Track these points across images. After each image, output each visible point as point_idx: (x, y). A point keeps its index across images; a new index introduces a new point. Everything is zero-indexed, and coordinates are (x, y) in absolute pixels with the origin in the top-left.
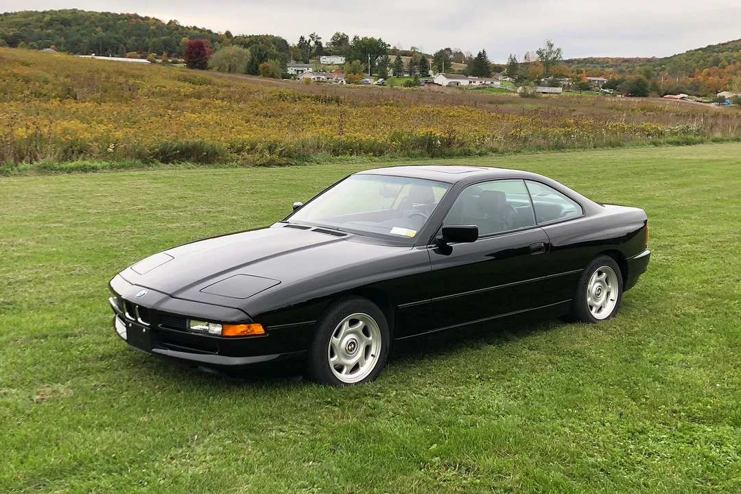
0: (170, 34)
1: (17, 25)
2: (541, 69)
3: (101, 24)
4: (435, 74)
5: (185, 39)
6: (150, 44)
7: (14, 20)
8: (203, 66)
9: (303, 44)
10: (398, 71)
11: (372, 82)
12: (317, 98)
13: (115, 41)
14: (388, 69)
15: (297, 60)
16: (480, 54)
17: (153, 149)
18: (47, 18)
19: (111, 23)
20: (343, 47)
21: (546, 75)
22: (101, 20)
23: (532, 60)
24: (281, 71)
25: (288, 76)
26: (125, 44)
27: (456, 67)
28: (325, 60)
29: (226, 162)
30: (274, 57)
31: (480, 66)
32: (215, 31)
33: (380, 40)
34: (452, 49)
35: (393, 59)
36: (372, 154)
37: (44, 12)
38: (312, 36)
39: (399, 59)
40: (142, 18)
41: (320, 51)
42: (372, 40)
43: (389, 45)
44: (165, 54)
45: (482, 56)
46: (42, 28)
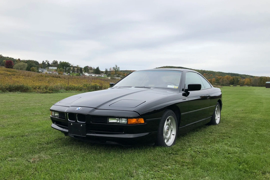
2: (114, 73)
4: (84, 73)
5: (4, 61)
8: (12, 68)
9: (43, 63)
10: (74, 71)
11: (66, 74)
12: (53, 77)
14: (70, 71)
15: (42, 68)
16: (97, 68)
17: (6, 87)
20: (56, 64)
21: (116, 74)
23: (112, 70)
24: (37, 70)
25: (40, 72)
27: (90, 71)
28: (50, 68)
29: (31, 92)
30: (35, 66)
31: (97, 71)
32: (15, 58)
33: (68, 63)
34: (89, 66)
35: (72, 68)
36: (78, 90)
38: (46, 61)
39: (74, 68)
41: (49, 65)
42: (65, 62)
43: (71, 64)
45: (98, 68)
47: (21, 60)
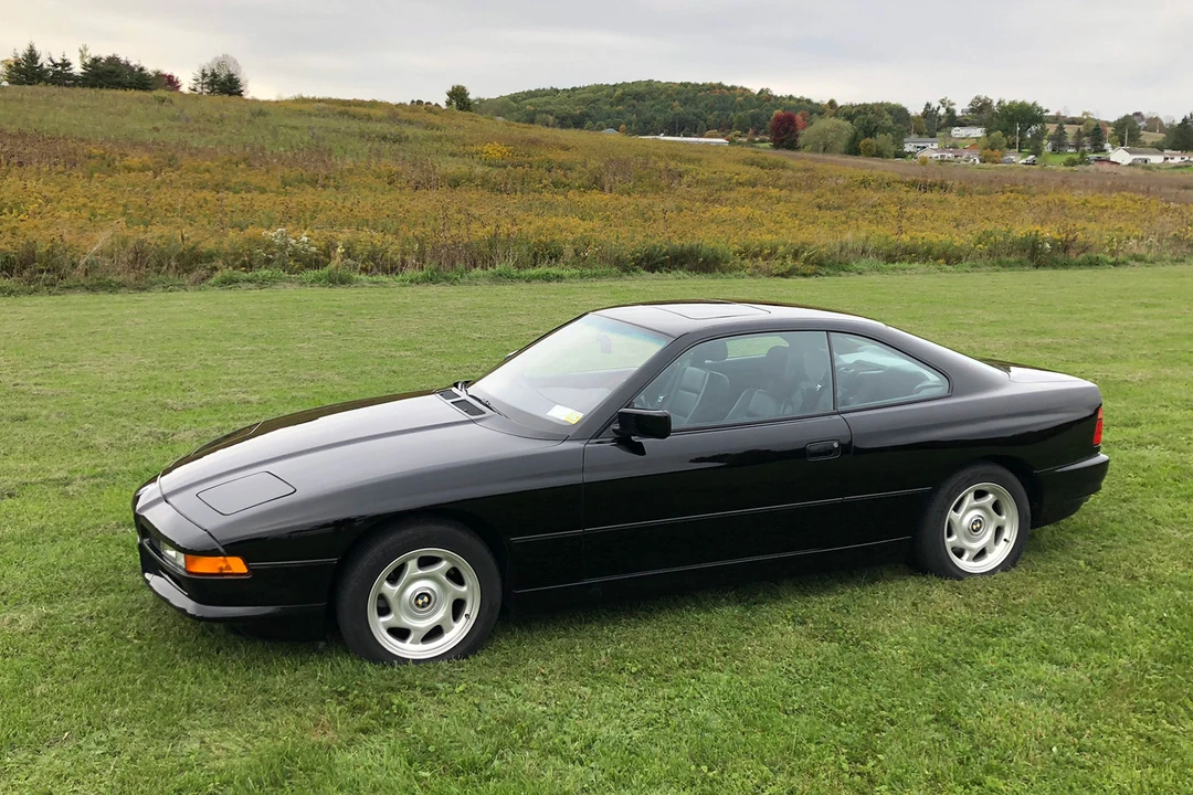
0: (759, 107)
1: (584, 101)
3: (679, 97)
4: (1113, 148)
5: (777, 112)
6: (735, 119)
7: (583, 96)
8: (793, 146)
9: (929, 113)
10: (1059, 144)
11: (1018, 159)
13: (694, 118)
14: (1045, 142)
15: (920, 134)
16: (1185, 120)
19: (691, 95)
20: (985, 116)
22: (679, 93)
24: (894, 148)
25: (903, 155)
26: (705, 121)
27: (1148, 137)
28: (957, 132)
30: (889, 130)
31: (1185, 137)
32: (816, 100)
33: (1034, 104)
34: (1145, 113)
35: (1052, 129)
37: (615, 86)
38: (942, 102)
39: (1061, 128)
40: (729, 89)
41: (953, 120)
42: (1023, 105)
43: (1047, 111)
44: (751, 131)
45: (1188, 121)
46: (612, 104)
47: (839, 103)
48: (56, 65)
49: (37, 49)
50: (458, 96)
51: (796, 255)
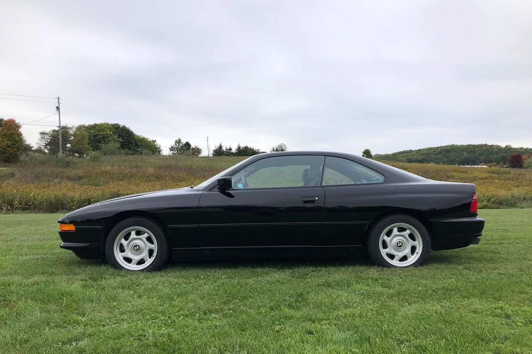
0: (505, 152)
3: (467, 150)
6: (493, 159)
7: (423, 152)
13: (474, 159)
18: (439, 150)
19: (472, 149)
26: (479, 160)
37: (437, 148)
40: (489, 146)
44: (501, 163)
46: (436, 155)
48: (227, 150)
49: (222, 145)
50: (367, 153)
51: (489, 200)
